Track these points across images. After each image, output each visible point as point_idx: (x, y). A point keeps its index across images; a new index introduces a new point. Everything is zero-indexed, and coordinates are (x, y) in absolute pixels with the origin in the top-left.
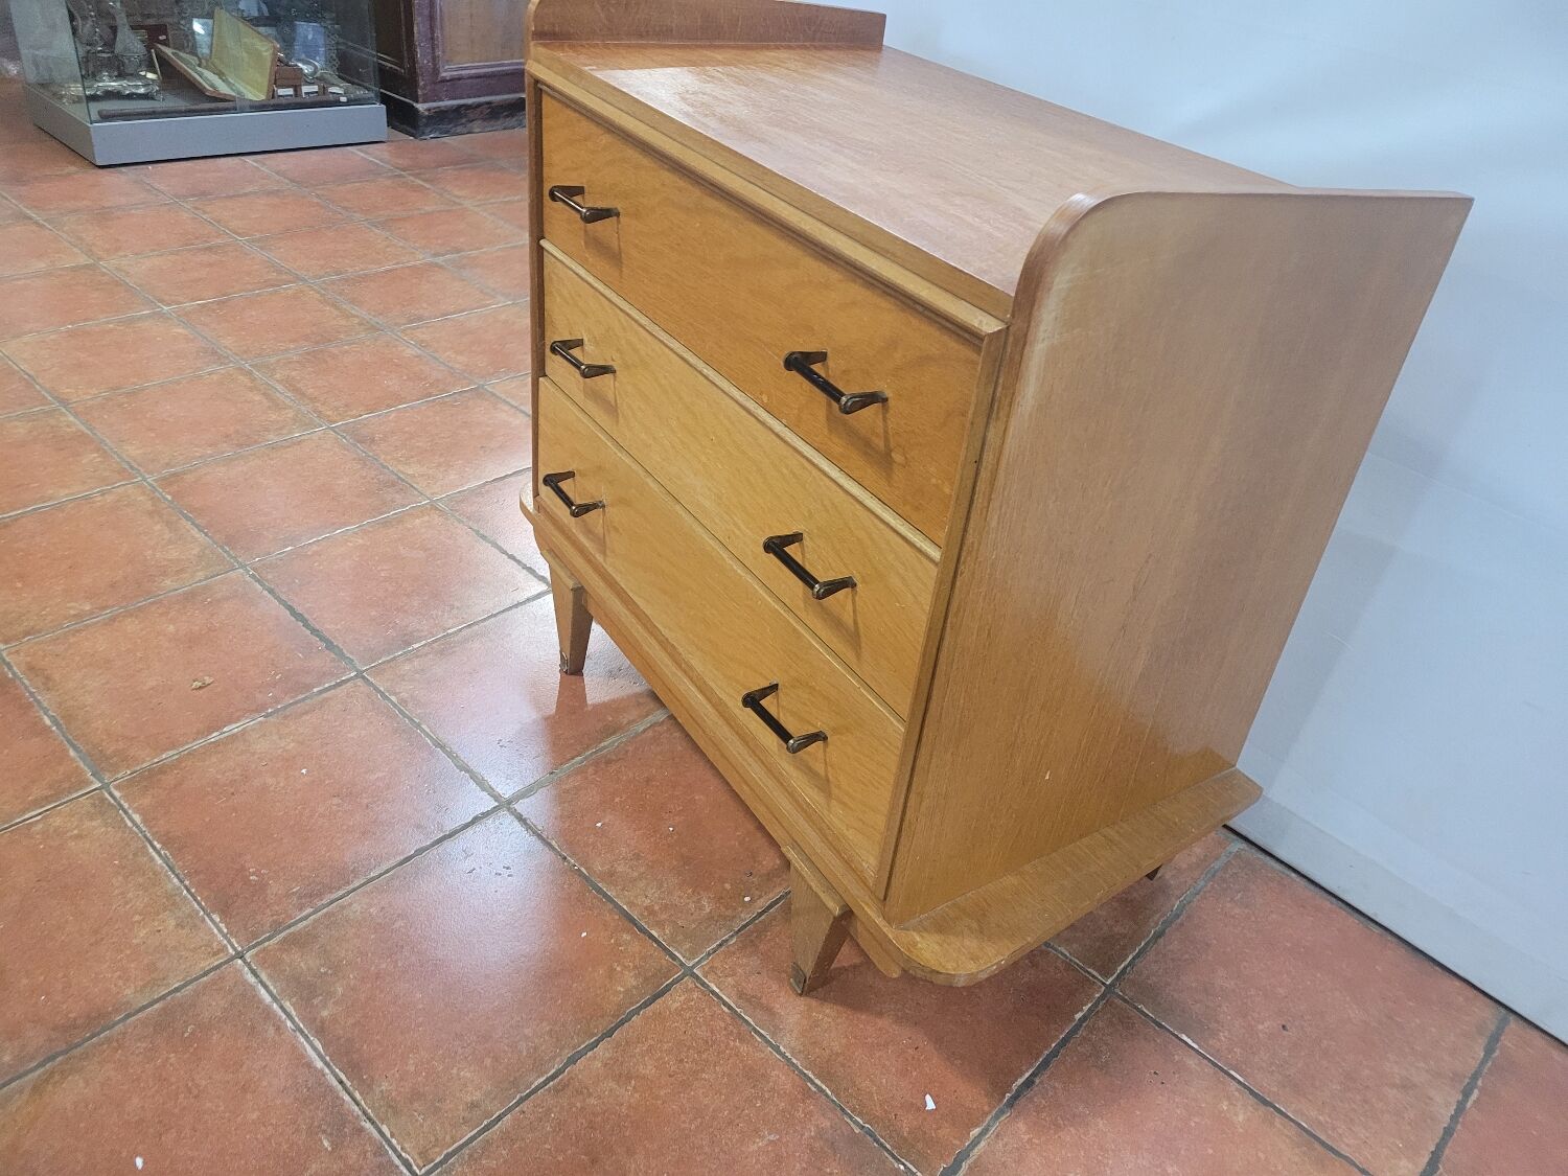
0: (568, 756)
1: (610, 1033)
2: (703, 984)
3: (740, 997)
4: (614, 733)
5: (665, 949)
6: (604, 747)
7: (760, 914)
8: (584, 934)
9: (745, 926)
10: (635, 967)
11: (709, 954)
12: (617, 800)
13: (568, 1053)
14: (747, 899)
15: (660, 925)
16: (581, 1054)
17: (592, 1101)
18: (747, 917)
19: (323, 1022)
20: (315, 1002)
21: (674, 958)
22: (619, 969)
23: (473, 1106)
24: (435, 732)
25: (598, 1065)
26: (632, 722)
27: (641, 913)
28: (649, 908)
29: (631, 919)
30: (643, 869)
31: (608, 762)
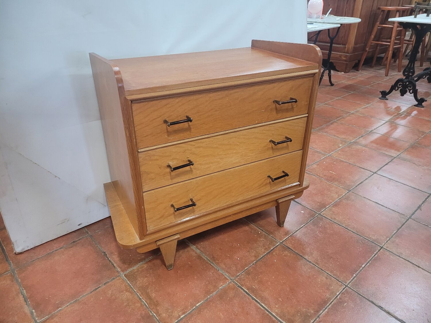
0: (211, 267)
2: (284, 241)
3: (286, 235)
4: (201, 257)
5: (276, 247)
6: (207, 259)
7: (263, 231)
8: (275, 261)
9: (267, 233)
10: (283, 252)
11: (276, 239)
12: (228, 256)
13: (308, 263)
14: (259, 232)
15: (270, 248)
16: (308, 261)
17: (318, 258)
18: (264, 233)
19: (315, 312)
20: (309, 315)
21: (278, 245)
22: (284, 255)
23: (326, 278)
24: (201, 301)
25: (309, 258)
26: (196, 253)
27: (267, 251)
28: (265, 249)
29: (269, 252)
30: (253, 250)
31: (213, 257)
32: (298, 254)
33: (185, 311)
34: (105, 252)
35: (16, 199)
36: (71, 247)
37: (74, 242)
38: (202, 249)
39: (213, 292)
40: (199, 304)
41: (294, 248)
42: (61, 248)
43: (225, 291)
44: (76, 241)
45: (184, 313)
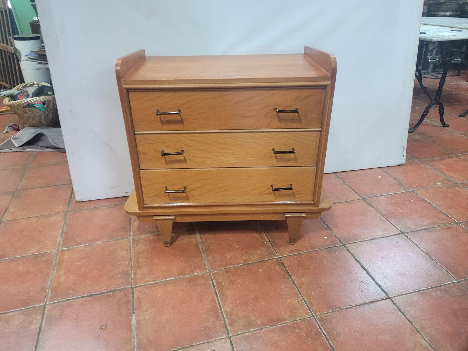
0: (201, 255)
1: (290, 275)
2: (284, 257)
3: (290, 253)
4: (198, 246)
5: (272, 259)
6: (202, 249)
7: (270, 242)
8: (260, 270)
9: (272, 245)
10: (274, 265)
11: (277, 253)
12: (222, 252)
13: (292, 283)
14: (265, 242)
15: (264, 258)
16: (293, 281)
17: (306, 283)
18: (270, 244)
19: (262, 324)
20: (254, 324)
21: (275, 259)
22: (273, 268)
23: (298, 302)
24: (172, 278)
25: (297, 279)
26: (197, 241)
27: (260, 259)
28: (259, 258)
29: (260, 261)
30: (247, 255)
31: (208, 249)
32: (288, 273)
33: (156, 280)
34: (131, 218)
35: (80, 159)
36: (112, 208)
37: (117, 205)
38: (203, 240)
39: (187, 274)
40: (170, 279)
41: (288, 266)
42: (106, 206)
43: (197, 277)
44: (118, 204)
45: (152, 281)
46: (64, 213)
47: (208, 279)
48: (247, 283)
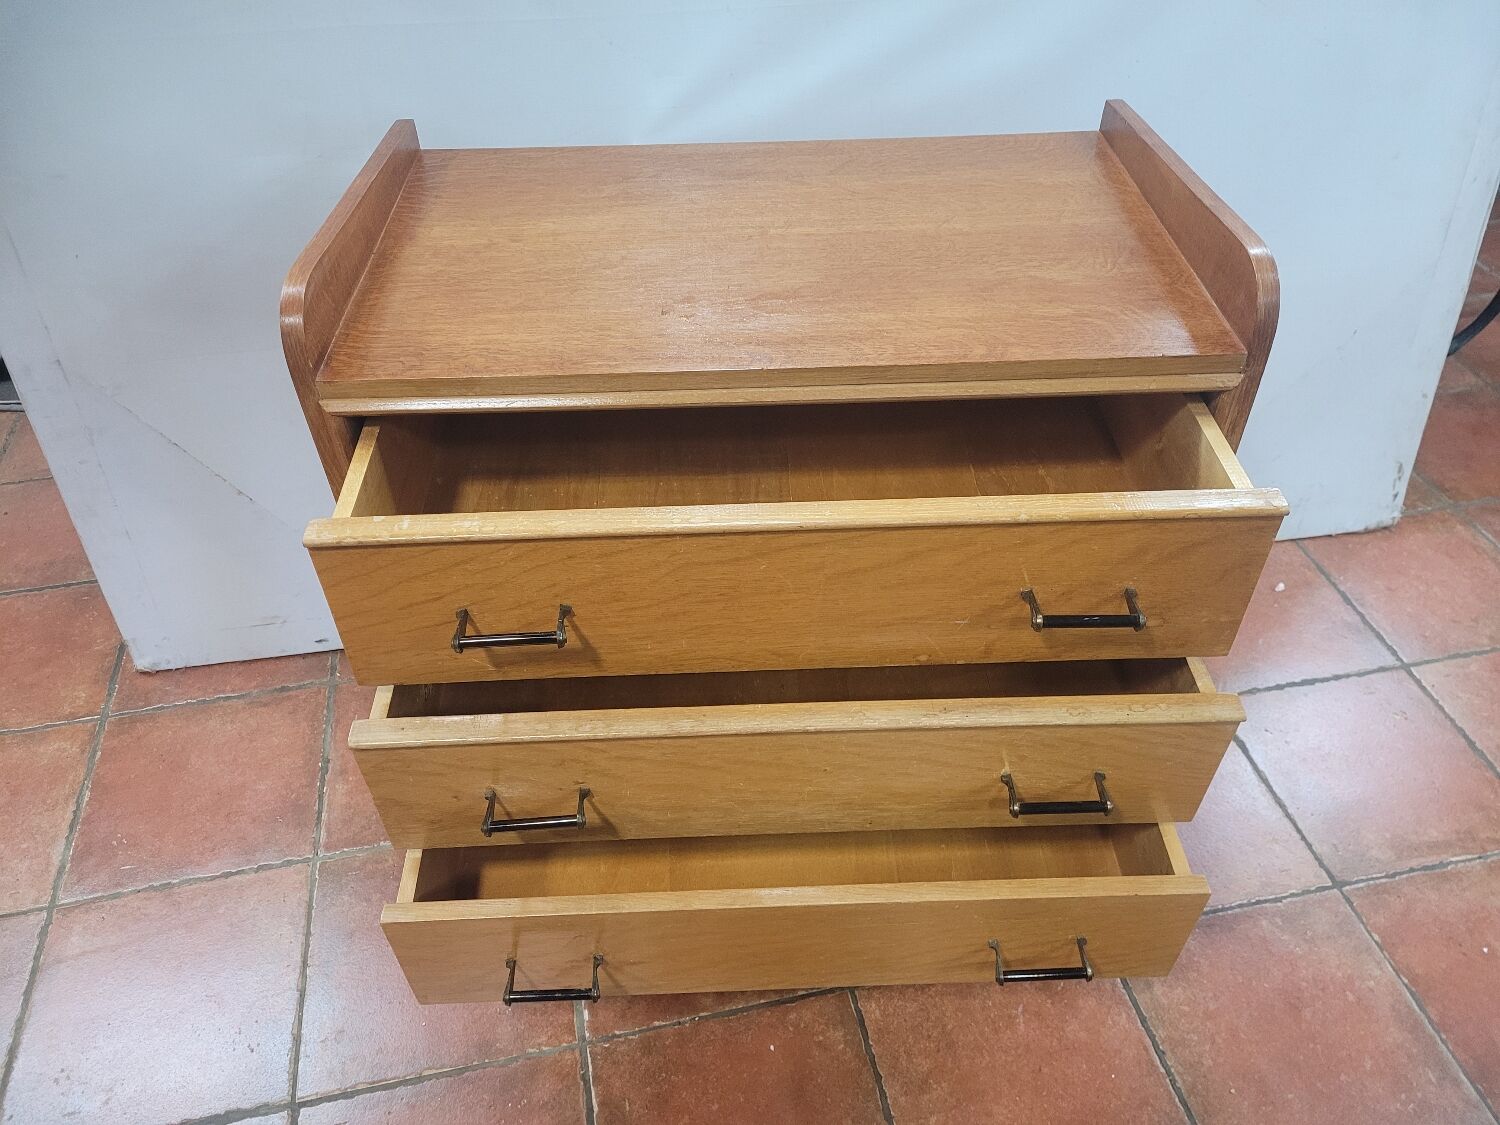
1: (878, 1078)
8: (772, 1048)
10: (826, 1025)
32: (874, 1063)
34: (329, 761)
35: (127, 532)
41: (878, 1031)
42: (243, 697)
43: (533, 1071)
44: (289, 689)
46: (89, 725)
47: (575, 1078)
48: (716, 1107)
